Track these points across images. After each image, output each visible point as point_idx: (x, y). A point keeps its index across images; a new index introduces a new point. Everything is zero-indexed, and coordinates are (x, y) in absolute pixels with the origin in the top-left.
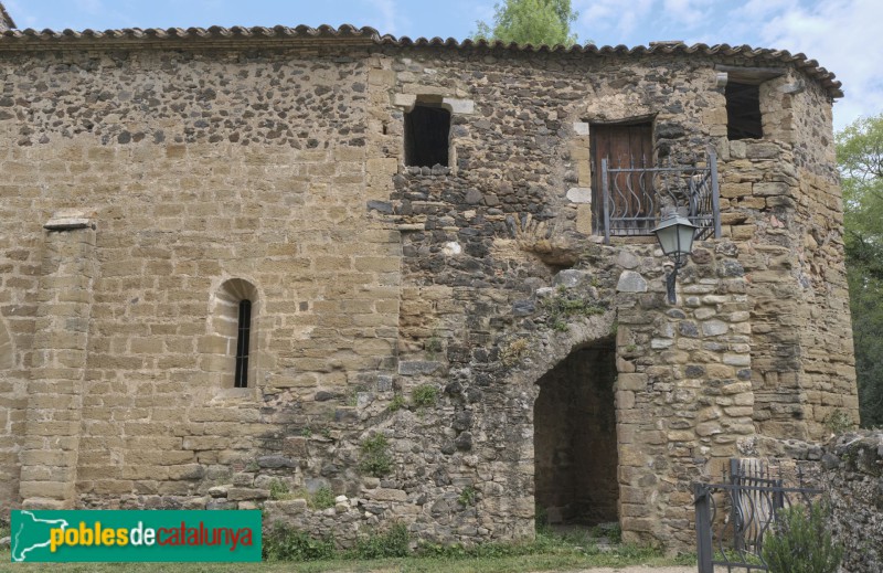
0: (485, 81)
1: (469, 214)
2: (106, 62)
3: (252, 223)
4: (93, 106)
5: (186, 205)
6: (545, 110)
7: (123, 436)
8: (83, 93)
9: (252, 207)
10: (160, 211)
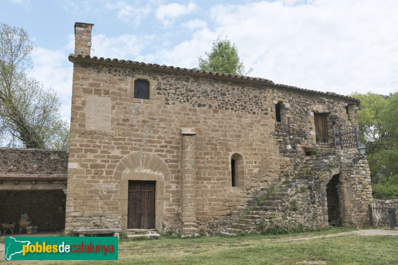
0: (291, 98)
1: (292, 137)
2: (192, 79)
3: (240, 136)
4: (188, 94)
5: (220, 129)
6: (304, 108)
7: (208, 202)
8: (185, 89)
9: (239, 131)
10: (213, 130)
